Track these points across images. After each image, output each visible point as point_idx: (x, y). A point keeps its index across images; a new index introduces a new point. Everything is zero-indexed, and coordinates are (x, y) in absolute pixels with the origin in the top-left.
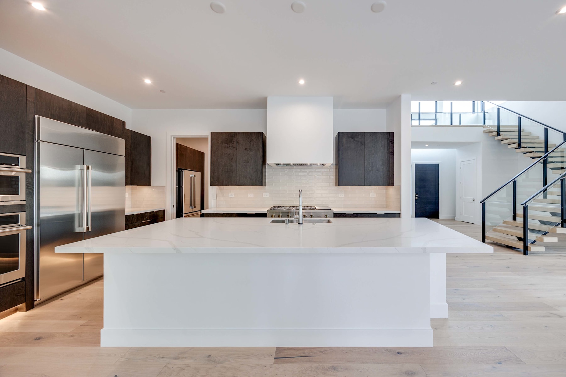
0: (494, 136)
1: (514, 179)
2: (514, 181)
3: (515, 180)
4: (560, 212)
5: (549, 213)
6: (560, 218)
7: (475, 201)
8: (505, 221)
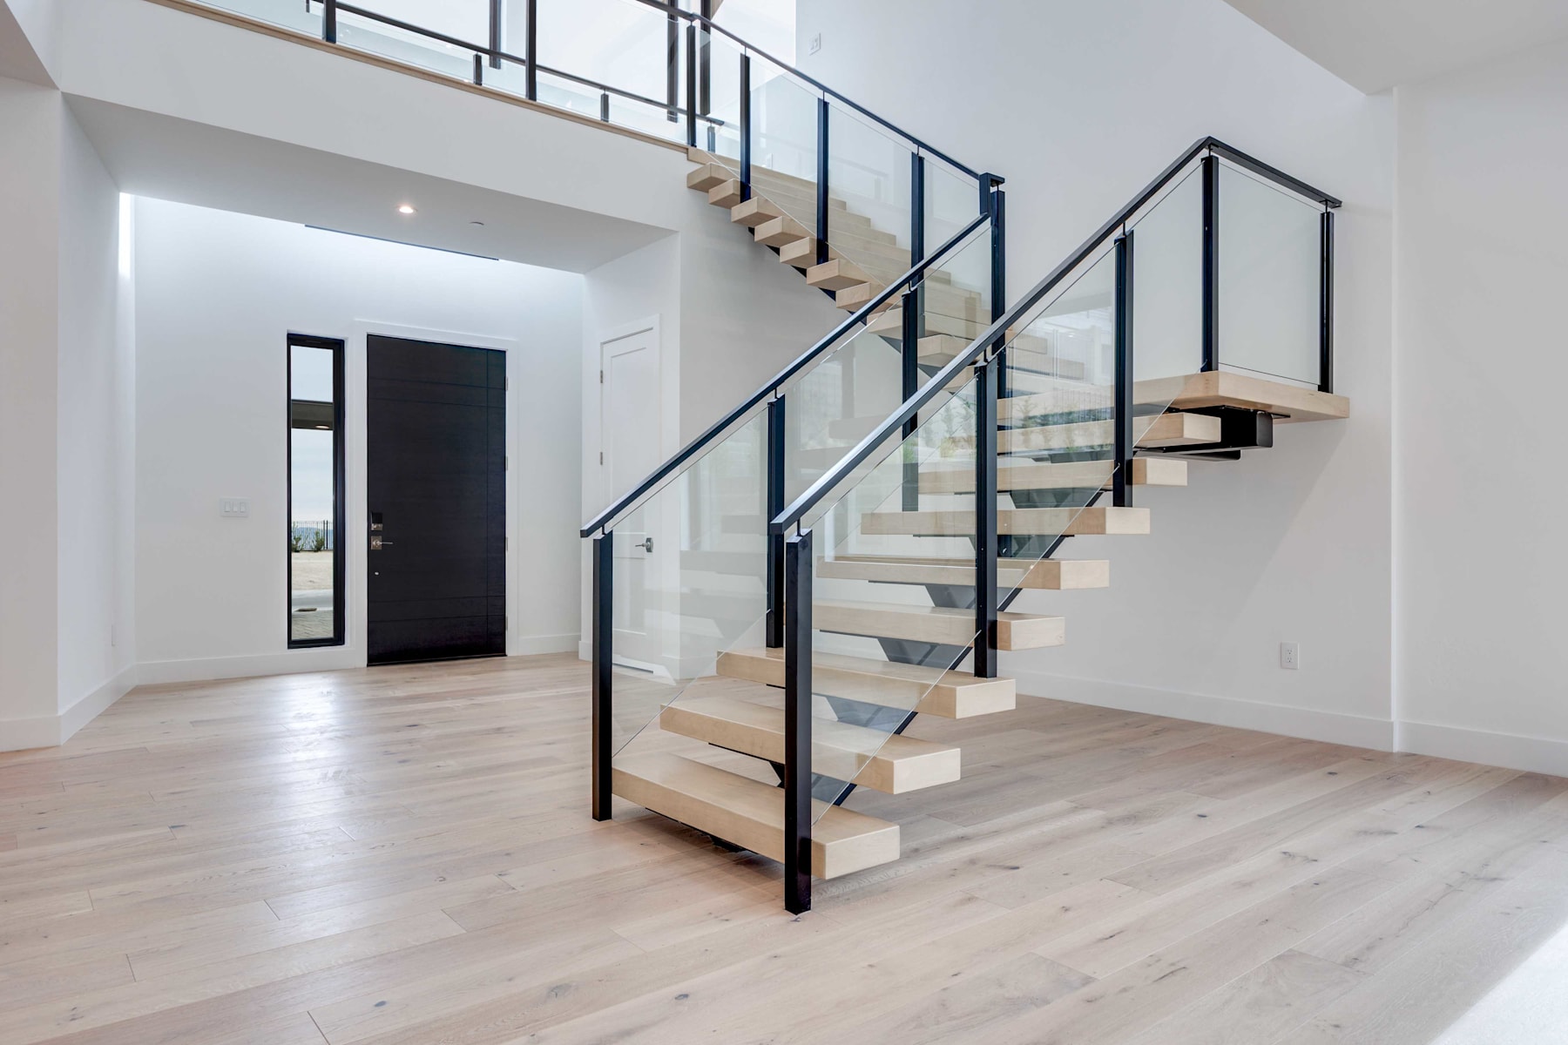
0: (726, 203)
1: (774, 386)
2: (771, 398)
3: (780, 392)
4: (972, 582)
5: (924, 587)
6: (970, 616)
7: (654, 550)
8: (727, 654)
